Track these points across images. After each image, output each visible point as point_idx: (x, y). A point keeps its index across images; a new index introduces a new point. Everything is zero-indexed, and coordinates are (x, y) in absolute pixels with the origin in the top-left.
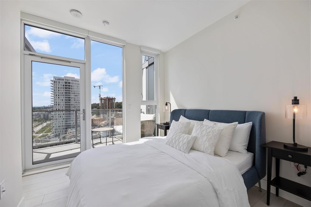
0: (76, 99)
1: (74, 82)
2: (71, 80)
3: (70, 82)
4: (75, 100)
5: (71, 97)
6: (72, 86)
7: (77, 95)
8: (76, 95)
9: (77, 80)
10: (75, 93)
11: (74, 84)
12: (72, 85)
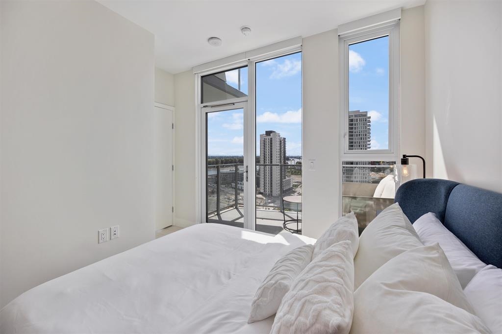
0: (361, 144)
1: (358, 118)
2: (355, 115)
3: (353, 119)
4: (359, 145)
5: (354, 140)
6: (355, 124)
7: (363, 137)
8: (361, 138)
9: (363, 114)
10: (359, 135)
11: (358, 120)
12: (356, 122)
